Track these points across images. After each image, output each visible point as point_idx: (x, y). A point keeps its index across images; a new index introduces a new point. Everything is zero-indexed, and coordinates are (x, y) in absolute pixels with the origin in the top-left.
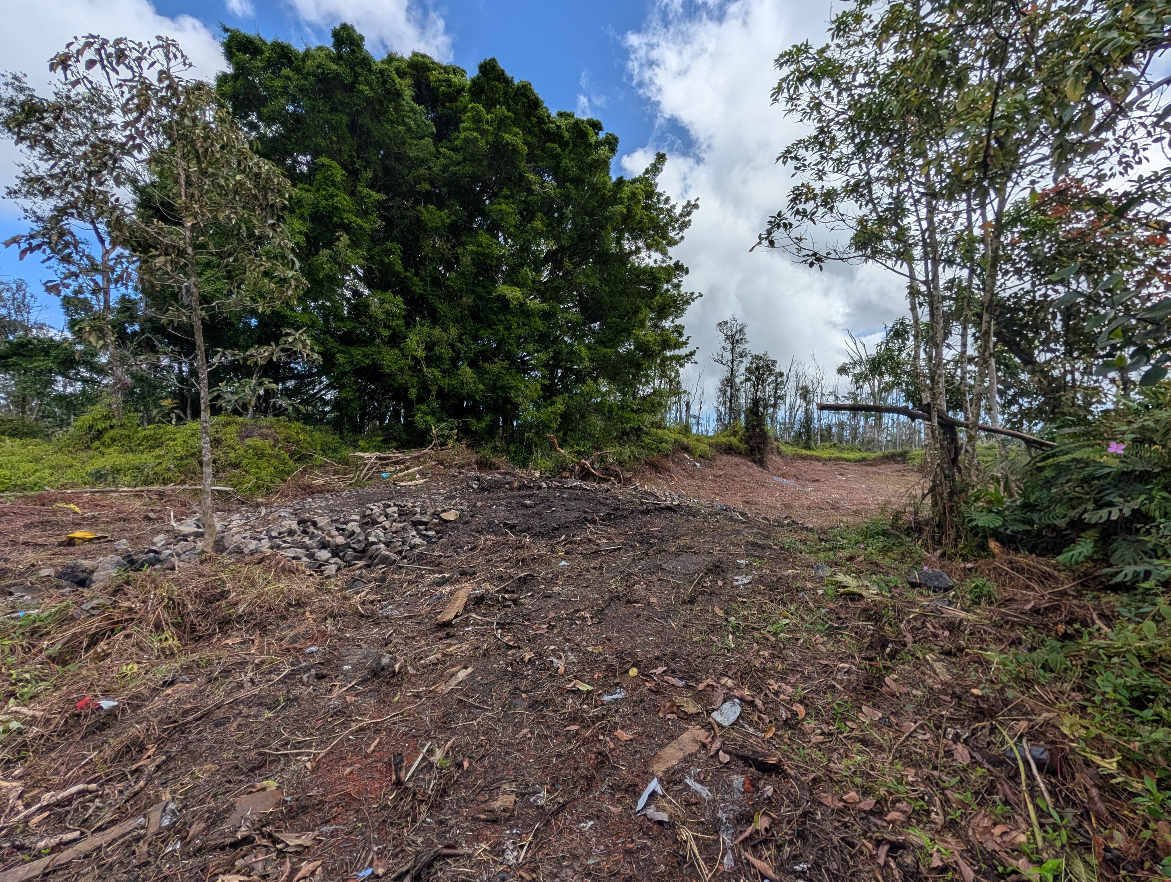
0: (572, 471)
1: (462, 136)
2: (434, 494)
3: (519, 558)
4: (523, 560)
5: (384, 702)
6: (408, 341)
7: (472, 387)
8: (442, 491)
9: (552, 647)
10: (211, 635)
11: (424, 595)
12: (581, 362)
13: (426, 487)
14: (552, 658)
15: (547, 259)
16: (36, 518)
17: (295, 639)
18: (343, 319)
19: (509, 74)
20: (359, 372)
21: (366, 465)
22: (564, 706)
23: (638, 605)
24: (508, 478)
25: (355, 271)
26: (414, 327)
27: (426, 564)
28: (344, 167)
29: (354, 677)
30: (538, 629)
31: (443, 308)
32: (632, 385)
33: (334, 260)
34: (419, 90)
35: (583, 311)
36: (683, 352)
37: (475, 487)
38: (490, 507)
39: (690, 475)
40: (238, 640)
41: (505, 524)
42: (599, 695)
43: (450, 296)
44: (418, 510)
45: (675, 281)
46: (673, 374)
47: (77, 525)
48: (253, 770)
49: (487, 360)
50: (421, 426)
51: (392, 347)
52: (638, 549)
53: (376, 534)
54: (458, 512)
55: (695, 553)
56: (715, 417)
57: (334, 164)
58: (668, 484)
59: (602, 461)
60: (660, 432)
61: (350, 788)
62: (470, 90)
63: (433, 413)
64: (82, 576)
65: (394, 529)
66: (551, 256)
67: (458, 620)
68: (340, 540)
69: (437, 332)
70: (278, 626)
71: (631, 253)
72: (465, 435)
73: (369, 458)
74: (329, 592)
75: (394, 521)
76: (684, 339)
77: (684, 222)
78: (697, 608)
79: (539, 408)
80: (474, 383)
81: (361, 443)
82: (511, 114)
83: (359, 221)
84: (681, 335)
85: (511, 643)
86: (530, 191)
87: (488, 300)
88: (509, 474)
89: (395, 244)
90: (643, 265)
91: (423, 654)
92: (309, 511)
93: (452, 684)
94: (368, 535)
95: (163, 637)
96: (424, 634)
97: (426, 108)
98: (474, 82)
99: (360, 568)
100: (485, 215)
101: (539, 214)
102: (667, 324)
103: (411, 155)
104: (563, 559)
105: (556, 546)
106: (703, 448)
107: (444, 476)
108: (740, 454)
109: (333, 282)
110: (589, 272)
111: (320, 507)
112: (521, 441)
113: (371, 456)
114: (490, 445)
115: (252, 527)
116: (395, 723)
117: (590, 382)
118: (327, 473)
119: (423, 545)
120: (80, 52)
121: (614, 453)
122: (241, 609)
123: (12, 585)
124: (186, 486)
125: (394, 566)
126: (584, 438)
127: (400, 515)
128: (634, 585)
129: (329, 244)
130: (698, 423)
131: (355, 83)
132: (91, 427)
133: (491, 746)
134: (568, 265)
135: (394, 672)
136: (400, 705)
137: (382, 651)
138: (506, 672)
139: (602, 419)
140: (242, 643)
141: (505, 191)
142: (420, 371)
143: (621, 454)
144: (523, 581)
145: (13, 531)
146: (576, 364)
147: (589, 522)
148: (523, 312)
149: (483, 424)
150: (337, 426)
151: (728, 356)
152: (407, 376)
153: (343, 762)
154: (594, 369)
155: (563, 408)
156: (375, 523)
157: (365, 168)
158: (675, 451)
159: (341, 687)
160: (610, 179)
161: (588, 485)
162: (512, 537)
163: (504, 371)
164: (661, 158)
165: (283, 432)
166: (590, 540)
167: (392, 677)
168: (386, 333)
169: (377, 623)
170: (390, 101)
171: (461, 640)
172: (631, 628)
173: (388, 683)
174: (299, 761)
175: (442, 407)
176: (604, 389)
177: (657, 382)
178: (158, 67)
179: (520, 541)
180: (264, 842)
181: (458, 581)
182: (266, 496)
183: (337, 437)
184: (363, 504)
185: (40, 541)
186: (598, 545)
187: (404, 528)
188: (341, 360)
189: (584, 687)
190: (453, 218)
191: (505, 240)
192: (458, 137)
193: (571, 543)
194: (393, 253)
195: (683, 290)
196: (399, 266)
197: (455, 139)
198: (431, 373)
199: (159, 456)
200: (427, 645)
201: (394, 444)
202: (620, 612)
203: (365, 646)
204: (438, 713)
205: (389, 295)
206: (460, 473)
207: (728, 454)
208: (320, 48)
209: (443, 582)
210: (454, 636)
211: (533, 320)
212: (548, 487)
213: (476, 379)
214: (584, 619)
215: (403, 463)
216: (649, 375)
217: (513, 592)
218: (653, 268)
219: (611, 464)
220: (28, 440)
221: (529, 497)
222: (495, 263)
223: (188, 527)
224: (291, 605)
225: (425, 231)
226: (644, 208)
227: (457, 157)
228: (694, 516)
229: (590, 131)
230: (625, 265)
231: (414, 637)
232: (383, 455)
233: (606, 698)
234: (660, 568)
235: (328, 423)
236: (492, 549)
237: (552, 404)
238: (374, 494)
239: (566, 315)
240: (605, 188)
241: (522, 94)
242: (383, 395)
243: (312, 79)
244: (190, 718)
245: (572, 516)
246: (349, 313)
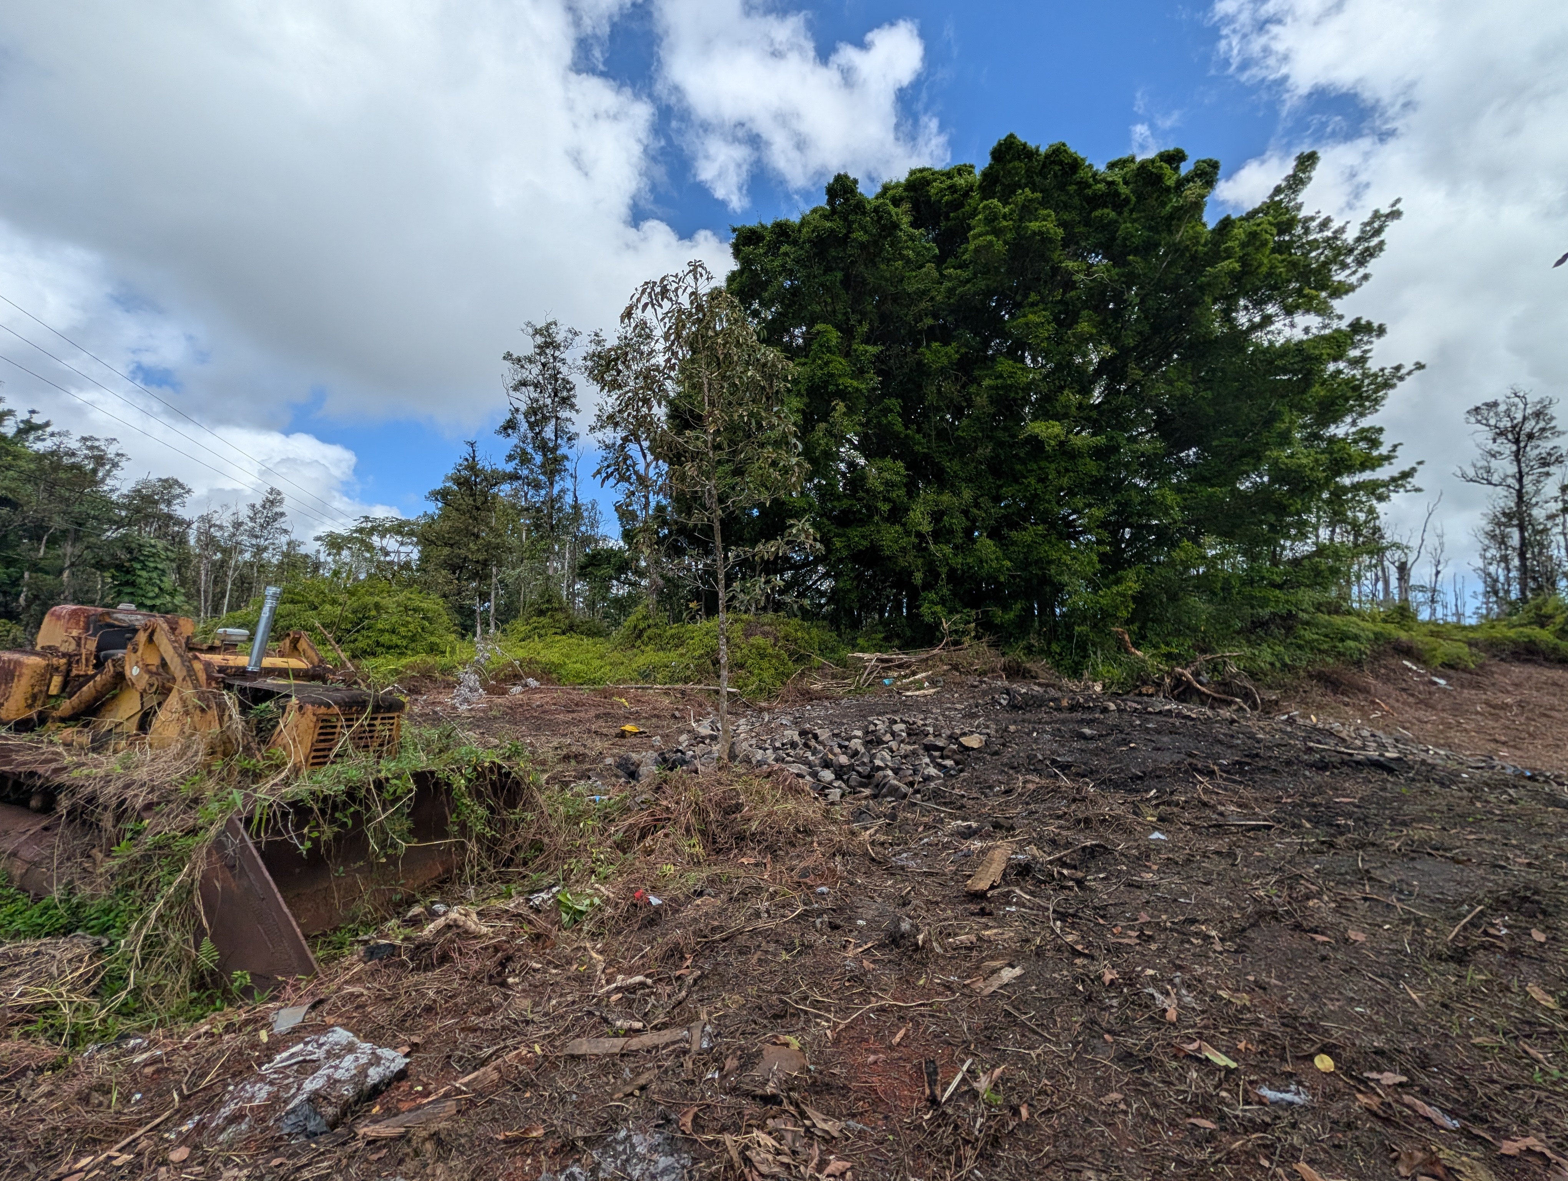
0: (1158, 685)
1: (972, 247)
2: (948, 709)
3: (1080, 816)
4: (1087, 821)
5: (908, 981)
6: (911, 514)
7: (994, 564)
8: (958, 706)
9: (1150, 972)
10: (730, 849)
11: (946, 846)
12: (1166, 514)
13: (937, 700)
14: (1151, 990)
15: (1098, 373)
16: (602, 710)
17: (805, 873)
18: (839, 498)
19: (1032, 145)
20: (858, 557)
21: (865, 668)
22: (1182, 1078)
23: (1320, 938)
24: (1053, 692)
25: (850, 441)
26: (918, 495)
27: (945, 804)
28: (838, 327)
29: (869, 938)
30: (1122, 935)
31: (951, 466)
32: (1271, 542)
33: (829, 433)
34: (918, 212)
35: (1164, 436)
36: (1383, 473)
37: (1004, 702)
38: (1029, 734)
39: (1421, 701)
40: (752, 861)
41: (1054, 762)
42: (1251, 1082)
43: (961, 449)
44: (931, 730)
45: (1355, 353)
46: (1362, 517)
47: (627, 719)
48: (776, 1016)
49: (1014, 526)
50: (929, 619)
51: (893, 524)
52: (1308, 832)
53: (882, 758)
54: (983, 738)
55: (1455, 860)
56: (1480, 587)
57: (830, 327)
58: (1365, 715)
59: (1215, 669)
60: (1337, 620)
61: (875, 1081)
62: (980, 186)
63: (943, 602)
64: (632, 768)
65: (903, 752)
66: (1104, 365)
67: (995, 892)
68: (844, 759)
69: (946, 498)
70: (787, 853)
71: (1254, 327)
72: (986, 630)
73: (871, 660)
74: (835, 822)
75: (902, 741)
76: (1384, 450)
77: (1367, 249)
78: (1476, 977)
79: (1096, 589)
80: (997, 559)
81: (861, 641)
82: (1038, 195)
83: (855, 383)
84: (1375, 443)
85: (1079, 947)
86: (1069, 284)
87: (1012, 446)
88: (1053, 686)
89: (893, 400)
90: (1280, 341)
91: (950, 930)
92: (809, 720)
93: (994, 984)
94: (873, 757)
95: (692, 842)
96: (951, 901)
97: (927, 228)
98: (985, 175)
99: (866, 798)
100: (1004, 335)
101: (1085, 313)
102: (1341, 430)
103: (910, 290)
104: (1155, 829)
105: (1141, 806)
106: (1447, 648)
107: (960, 685)
108: (1562, 661)
109: (830, 456)
110: (1172, 375)
111: (819, 717)
112: (1070, 638)
113: (870, 657)
114: (1023, 644)
115: (758, 734)
116: (923, 1016)
117: (1185, 543)
118: (825, 676)
119: (939, 778)
120: (639, 300)
121: (1239, 658)
122: (754, 826)
123: (589, 770)
124: (702, 686)
125: (906, 802)
126: (1178, 633)
127: (909, 735)
128: (1308, 898)
129: (824, 418)
130: (1433, 601)
131: (849, 232)
132: (635, 627)
133: (1062, 1099)
134: (1136, 373)
135: (917, 944)
136: (927, 992)
137: (900, 912)
138: (1075, 993)
139: (1210, 601)
140: (756, 865)
141: (1033, 297)
142: (926, 549)
143: (1253, 658)
144: (1091, 853)
145: (589, 720)
146: (1155, 518)
147: (1200, 772)
148: (1064, 453)
149: (1012, 615)
150: (834, 621)
151: (1505, 467)
152: (910, 558)
153: (864, 1045)
154: (1189, 523)
155: (1136, 587)
156: (880, 742)
157: (860, 322)
158: (1377, 657)
159: (857, 946)
160: (1204, 225)
161: (1193, 710)
162: (1065, 782)
163: (1039, 540)
164: (1307, 161)
165: (783, 630)
166: (1205, 804)
167: (915, 951)
168: (885, 507)
169: (891, 872)
170: (885, 238)
171: (1002, 922)
172: (1311, 978)
173: (910, 957)
174: (818, 1024)
175: (955, 594)
176: (1211, 553)
177: (1324, 534)
178: (689, 290)
179: (1079, 790)
180: (792, 1109)
181: (989, 836)
182: (767, 700)
183: (834, 634)
184: (865, 717)
185: (605, 731)
186: (1221, 814)
187: (914, 752)
188: (838, 545)
189: (1222, 1060)
190: (963, 350)
191: (1034, 360)
192: (966, 250)
193: (1169, 804)
194: (892, 411)
195: (1373, 366)
196: (899, 427)
197: (964, 253)
198: (942, 551)
199: (682, 655)
200: (956, 918)
201: (896, 642)
202: (1282, 943)
203: (880, 900)
204: (978, 1020)
205: (888, 462)
206: (981, 682)
208: (814, 211)
209: (968, 834)
210: (991, 914)
211: (1080, 461)
212: (1120, 710)
213: (1000, 553)
214: (1207, 938)
215: (909, 667)
216: (1305, 523)
217: (1074, 867)
218: (1301, 342)
219: (1234, 676)
220: (596, 639)
221: (1089, 723)
222: (1021, 394)
223: (704, 730)
224: (799, 831)
225: (929, 375)
226: (1274, 250)
227: (965, 274)
228: (1442, 785)
229: (1167, 169)
230: (1243, 349)
231: (937, 903)
232: (885, 656)
233: (1267, 1093)
234: (1366, 875)
235: (824, 618)
236: (1036, 796)
237: (1118, 581)
238: (876, 704)
239: (1135, 446)
240: (1198, 243)
241: (1054, 162)
242: (884, 582)
243: (807, 245)
244: (717, 937)
245: (1166, 759)
246: (844, 489)
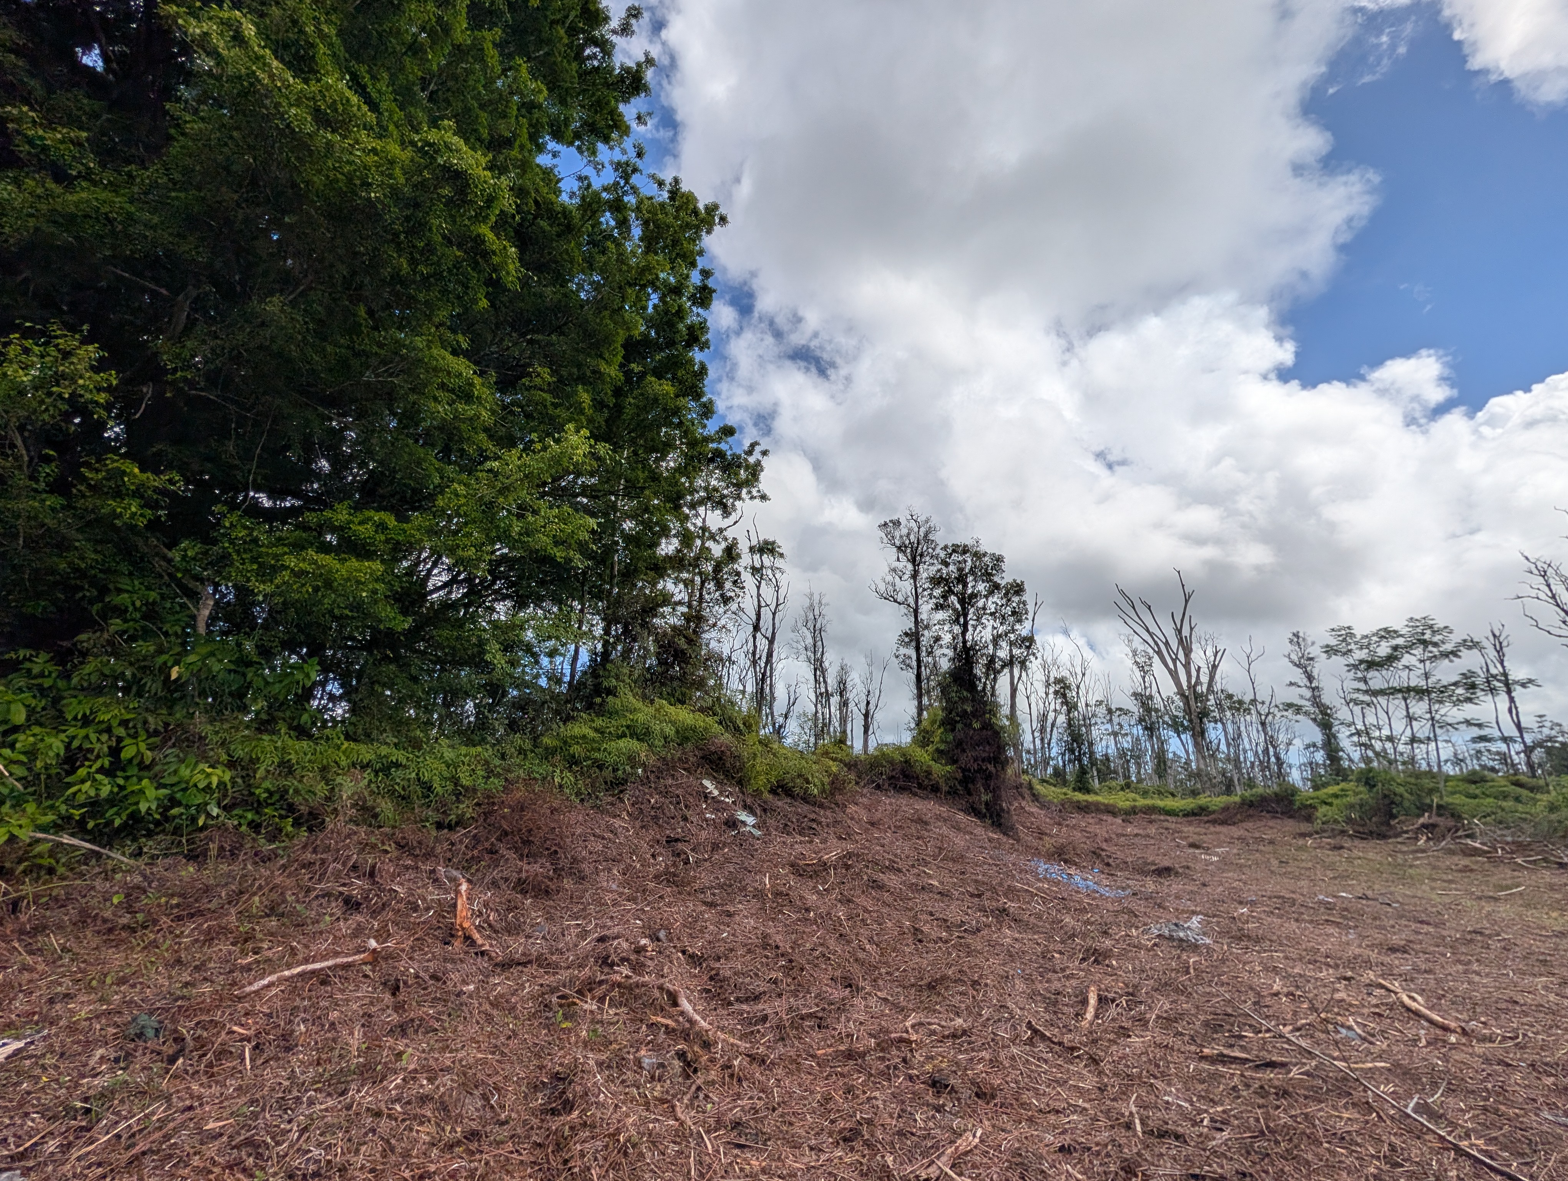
108: (935, 789)
151: (906, 586)
207: (902, 789)
